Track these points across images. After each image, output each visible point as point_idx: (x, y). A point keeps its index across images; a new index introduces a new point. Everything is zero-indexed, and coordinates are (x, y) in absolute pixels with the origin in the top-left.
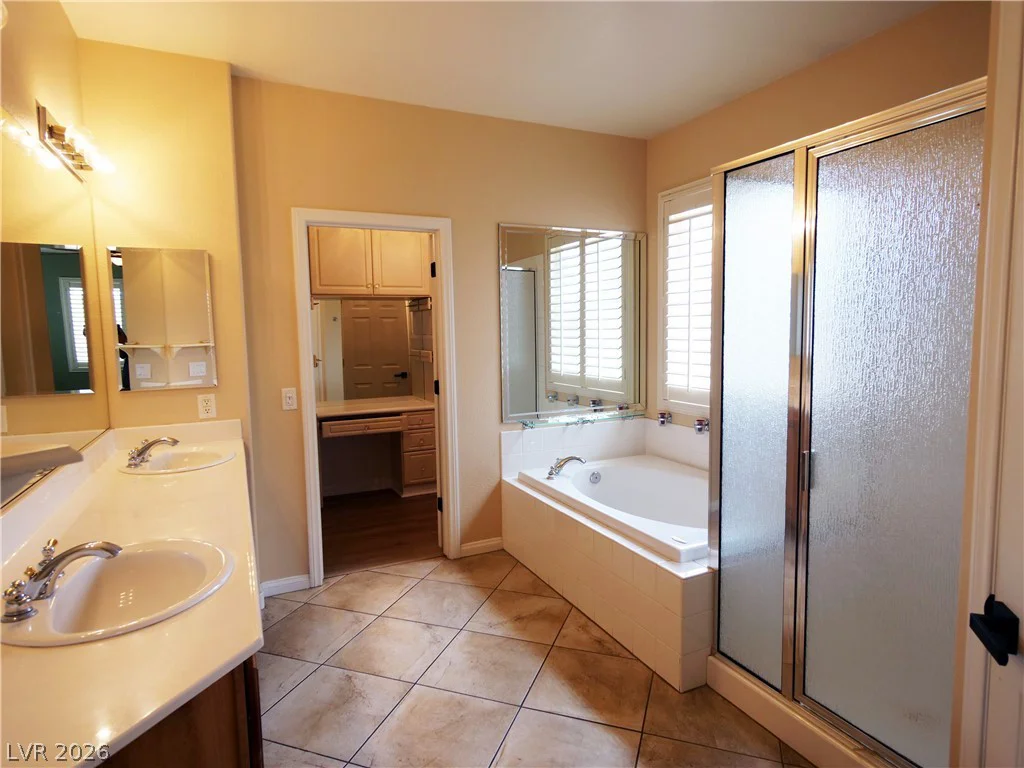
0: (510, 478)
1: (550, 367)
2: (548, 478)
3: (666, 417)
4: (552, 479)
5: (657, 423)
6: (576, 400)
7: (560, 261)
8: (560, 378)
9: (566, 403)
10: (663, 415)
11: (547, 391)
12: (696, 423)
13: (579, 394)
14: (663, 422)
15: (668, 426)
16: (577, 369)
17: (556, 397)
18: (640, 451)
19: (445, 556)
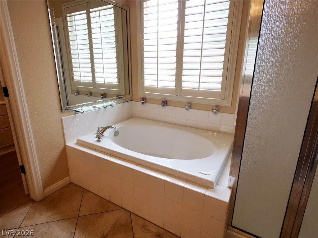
0: (71, 143)
1: (73, 78)
2: (98, 141)
3: (144, 100)
4: (100, 141)
5: (140, 103)
6: (91, 94)
7: (75, 21)
8: (80, 83)
9: (86, 96)
10: (143, 99)
11: (72, 91)
12: (162, 102)
13: (93, 91)
14: (143, 103)
15: (146, 104)
16: (91, 79)
17: (78, 93)
18: (130, 117)
19: (33, 201)
